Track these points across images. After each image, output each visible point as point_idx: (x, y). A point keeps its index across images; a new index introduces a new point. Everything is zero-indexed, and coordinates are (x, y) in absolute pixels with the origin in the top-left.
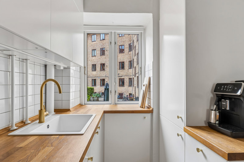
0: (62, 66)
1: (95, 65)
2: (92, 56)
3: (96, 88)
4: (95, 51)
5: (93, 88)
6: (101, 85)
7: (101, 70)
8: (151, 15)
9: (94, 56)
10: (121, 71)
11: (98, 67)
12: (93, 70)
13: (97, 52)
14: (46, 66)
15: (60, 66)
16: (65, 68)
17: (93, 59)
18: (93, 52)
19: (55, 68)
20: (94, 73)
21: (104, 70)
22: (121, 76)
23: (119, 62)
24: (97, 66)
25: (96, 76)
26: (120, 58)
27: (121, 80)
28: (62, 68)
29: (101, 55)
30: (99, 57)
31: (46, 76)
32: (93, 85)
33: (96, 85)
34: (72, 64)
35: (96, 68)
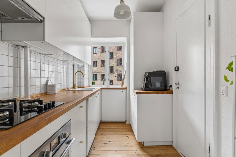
0: (81, 65)
1: (96, 61)
2: (94, 54)
3: (97, 82)
4: (96, 49)
5: (95, 82)
6: (101, 80)
7: (101, 66)
8: (126, 38)
9: (95, 53)
10: (119, 66)
11: (99, 64)
12: (94, 66)
13: (98, 50)
14: (74, 65)
15: (80, 65)
16: (82, 66)
17: (94, 56)
18: (94, 49)
19: (78, 66)
20: (95, 69)
21: (104, 66)
22: (119, 71)
23: (118, 59)
24: (97, 63)
25: (97, 72)
26: (119, 55)
27: (120, 76)
28: (81, 66)
29: (101, 53)
30: (100, 54)
31: (74, 70)
32: (94, 79)
33: (97, 79)
34: (85, 64)
35: (96, 64)
